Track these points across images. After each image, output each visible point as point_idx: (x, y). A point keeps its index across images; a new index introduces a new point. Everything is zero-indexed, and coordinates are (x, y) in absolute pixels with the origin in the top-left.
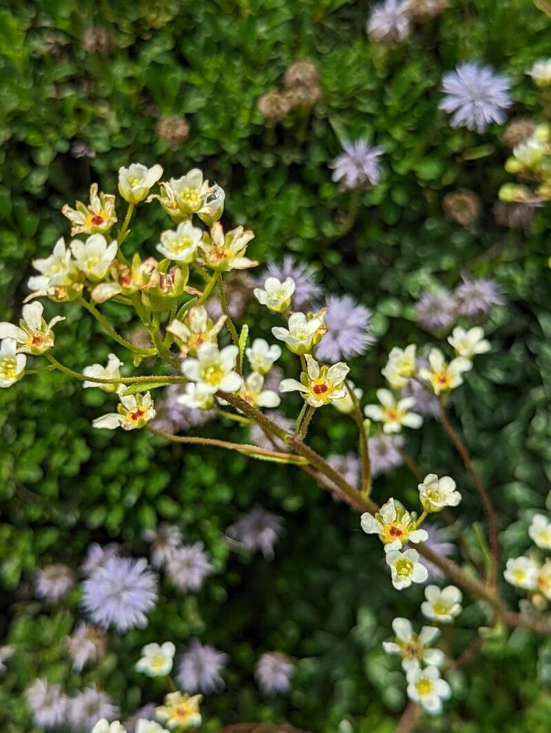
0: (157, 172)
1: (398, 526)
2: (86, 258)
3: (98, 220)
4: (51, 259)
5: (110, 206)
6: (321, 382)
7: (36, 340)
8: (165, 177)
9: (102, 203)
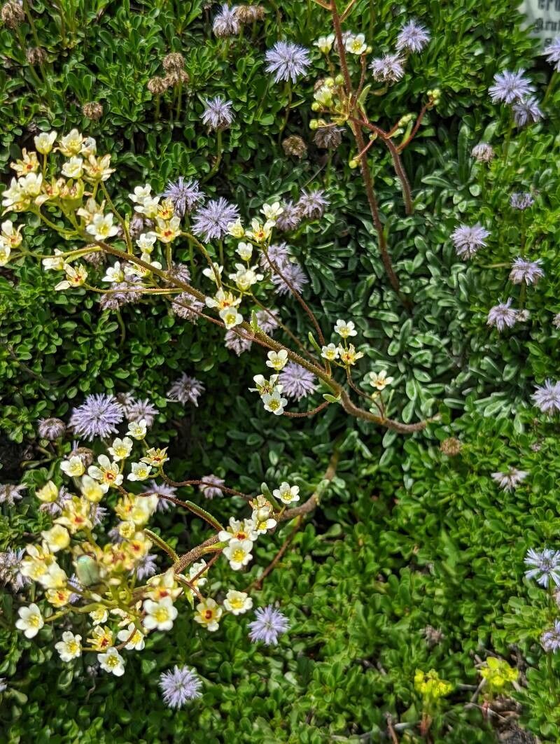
0: (54, 135)
1: (227, 301)
2: (28, 185)
3: (30, 167)
4: (10, 190)
5: (34, 158)
6: (167, 231)
7: (13, 240)
8: (59, 137)
9: (30, 157)
